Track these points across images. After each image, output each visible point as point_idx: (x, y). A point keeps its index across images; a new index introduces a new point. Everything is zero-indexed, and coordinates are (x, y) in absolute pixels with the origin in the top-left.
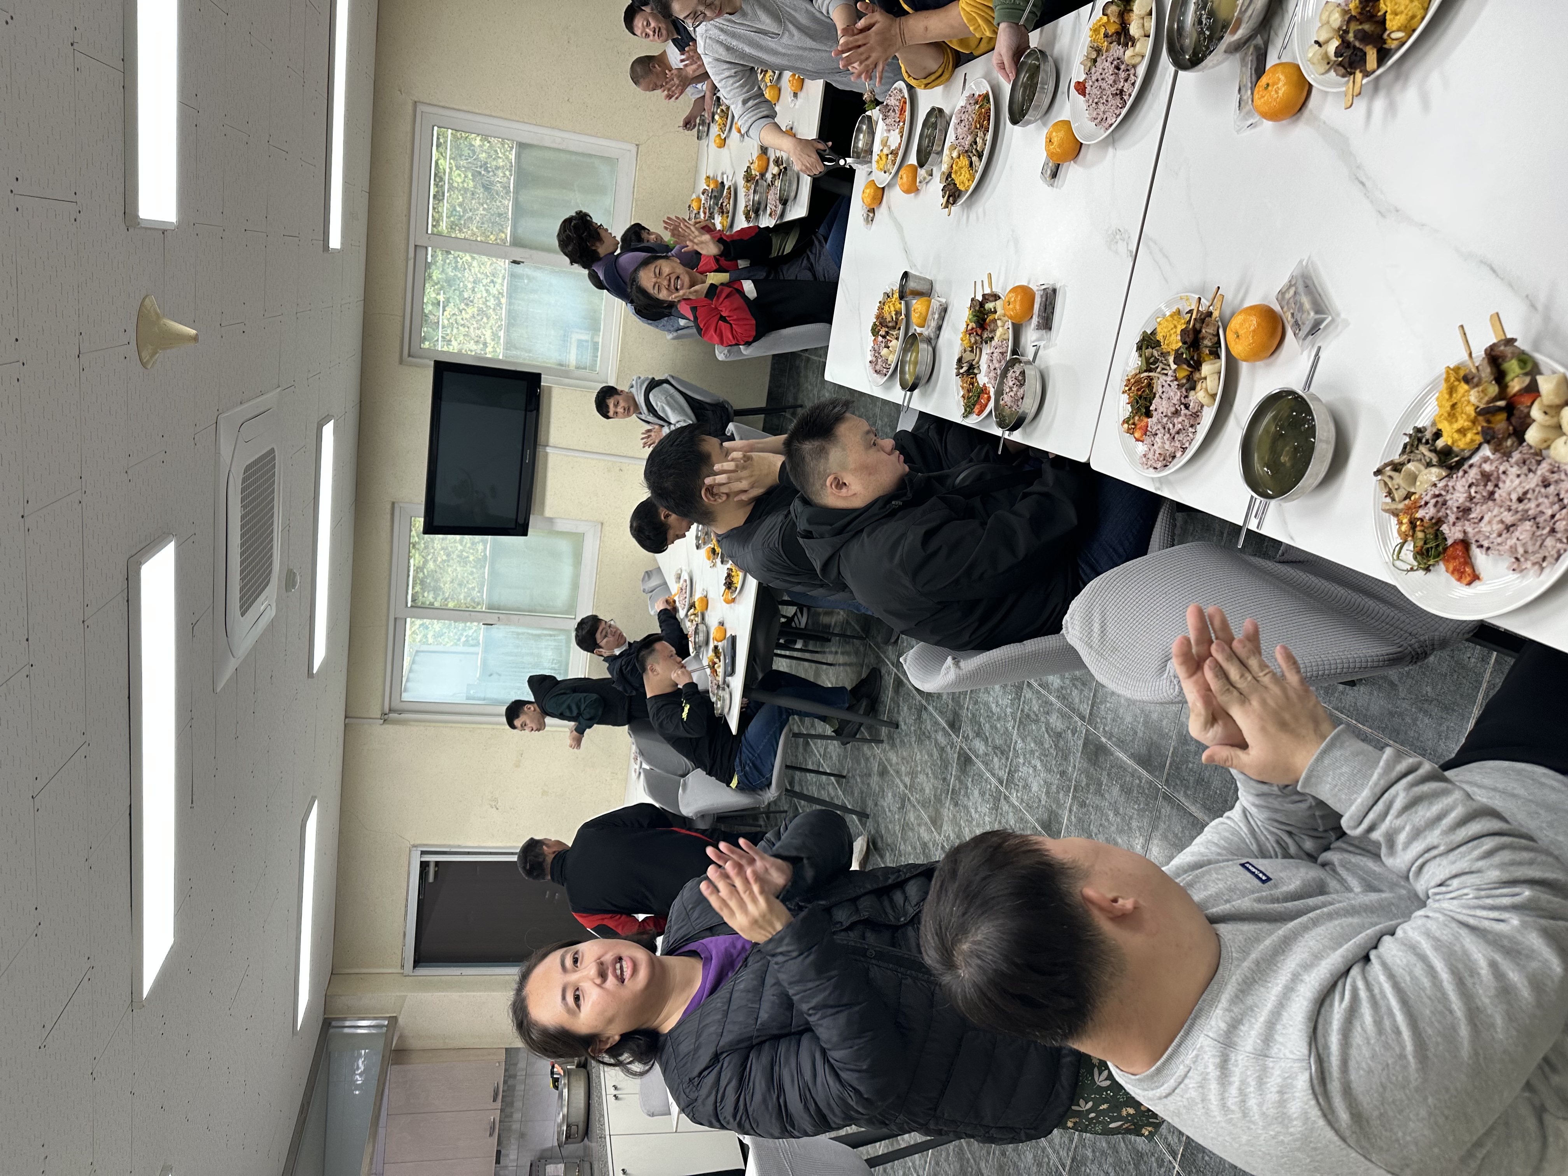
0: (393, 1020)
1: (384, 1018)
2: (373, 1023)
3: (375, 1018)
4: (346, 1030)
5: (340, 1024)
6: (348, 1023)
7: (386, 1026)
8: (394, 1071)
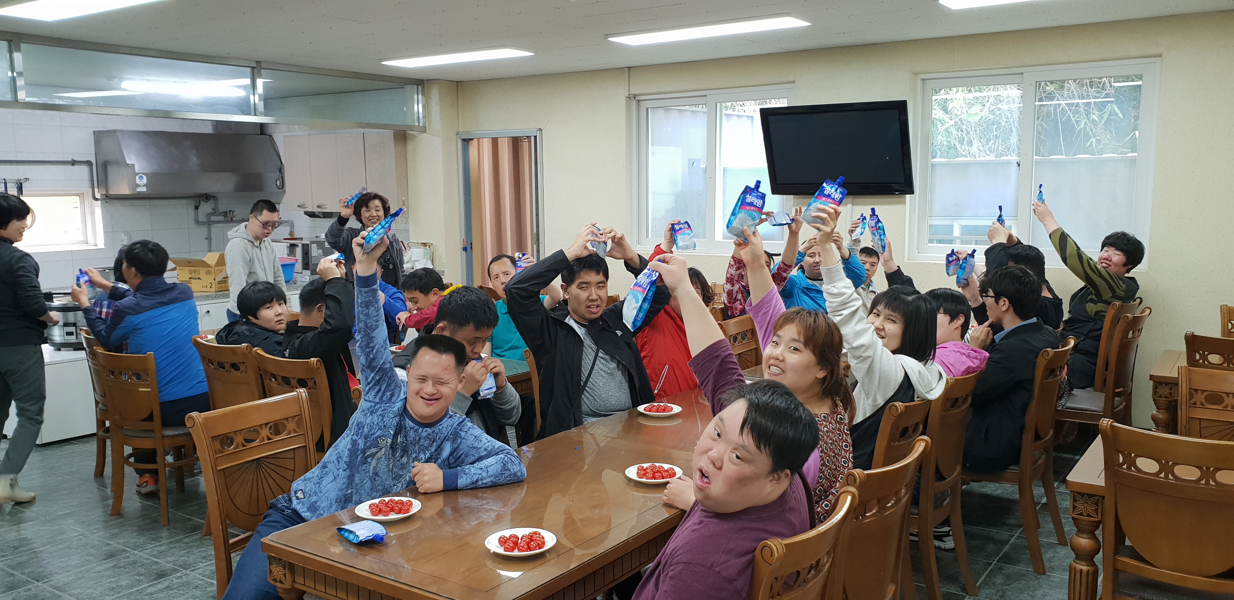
0: (424, 130)
1: (424, 124)
2: (421, 116)
3: (424, 117)
4: (416, 96)
5: (420, 92)
6: (420, 96)
7: (419, 125)
8: (389, 134)
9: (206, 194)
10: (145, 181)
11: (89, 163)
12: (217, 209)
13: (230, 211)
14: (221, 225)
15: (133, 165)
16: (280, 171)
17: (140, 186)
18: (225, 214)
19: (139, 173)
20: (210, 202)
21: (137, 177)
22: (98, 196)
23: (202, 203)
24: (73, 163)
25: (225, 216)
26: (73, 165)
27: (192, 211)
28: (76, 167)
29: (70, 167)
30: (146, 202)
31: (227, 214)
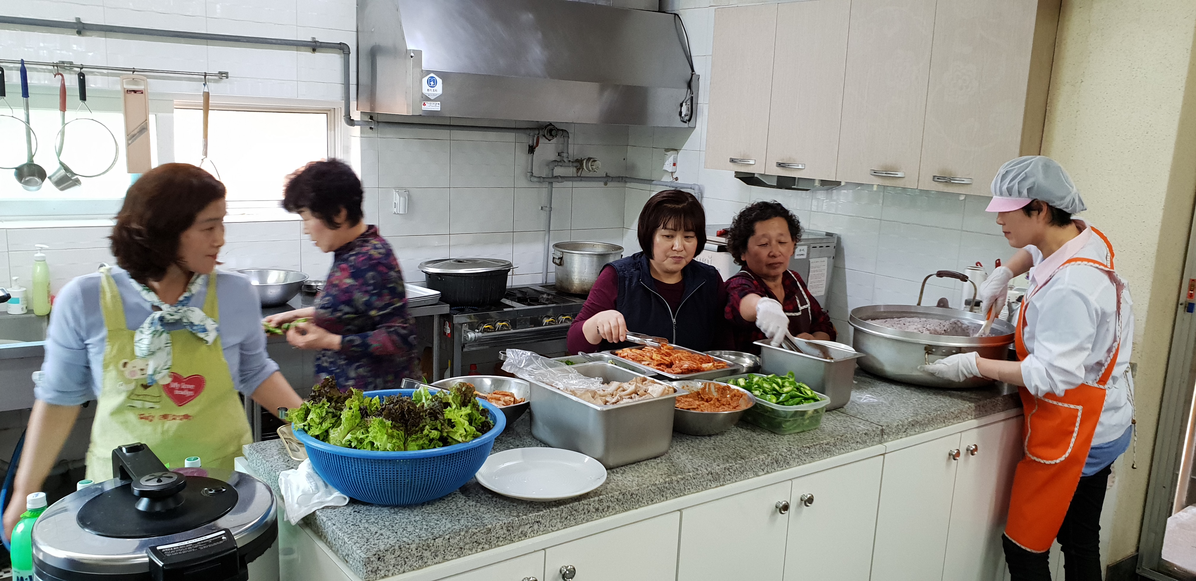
9: (551, 124)
10: (439, 88)
11: (342, 48)
12: (565, 155)
13: (589, 159)
14: (569, 184)
15: (419, 53)
16: (689, 86)
17: (428, 99)
18: (579, 163)
19: (429, 72)
20: (554, 141)
21: (425, 80)
22: (356, 116)
23: (542, 141)
24: (315, 46)
25: (579, 168)
26: (314, 50)
27: (522, 157)
28: (319, 56)
29: (306, 55)
30: (444, 133)
31: (582, 164)
